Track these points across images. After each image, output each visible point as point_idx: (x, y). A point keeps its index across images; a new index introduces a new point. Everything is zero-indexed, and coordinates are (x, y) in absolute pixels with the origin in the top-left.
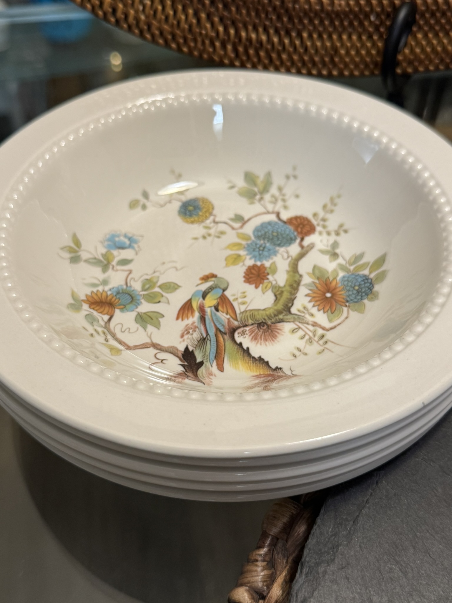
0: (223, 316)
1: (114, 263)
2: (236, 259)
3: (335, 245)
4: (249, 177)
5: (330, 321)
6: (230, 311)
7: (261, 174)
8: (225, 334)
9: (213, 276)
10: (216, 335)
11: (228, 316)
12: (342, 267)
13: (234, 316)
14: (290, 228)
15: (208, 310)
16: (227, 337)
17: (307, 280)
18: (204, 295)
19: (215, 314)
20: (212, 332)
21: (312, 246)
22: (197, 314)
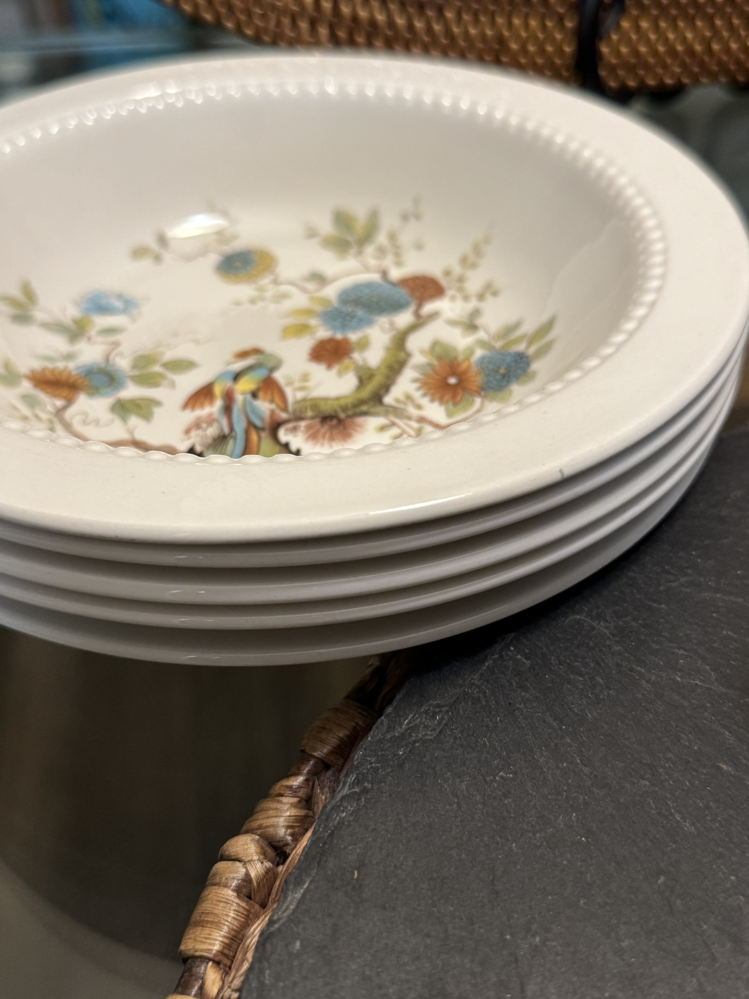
0: (264, 406)
1: (93, 333)
2: (301, 329)
3: (476, 313)
4: (342, 220)
5: (449, 414)
6: (277, 399)
7: (360, 212)
8: (263, 429)
9: (257, 351)
10: (247, 433)
11: (273, 406)
12: (482, 343)
13: (282, 405)
14: (402, 293)
15: (239, 398)
16: (264, 435)
17: (418, 359)
18: (237, 377)
19: (251, 404)
20: (240, 426)
21: (434, 315)
22: (219, 403)
